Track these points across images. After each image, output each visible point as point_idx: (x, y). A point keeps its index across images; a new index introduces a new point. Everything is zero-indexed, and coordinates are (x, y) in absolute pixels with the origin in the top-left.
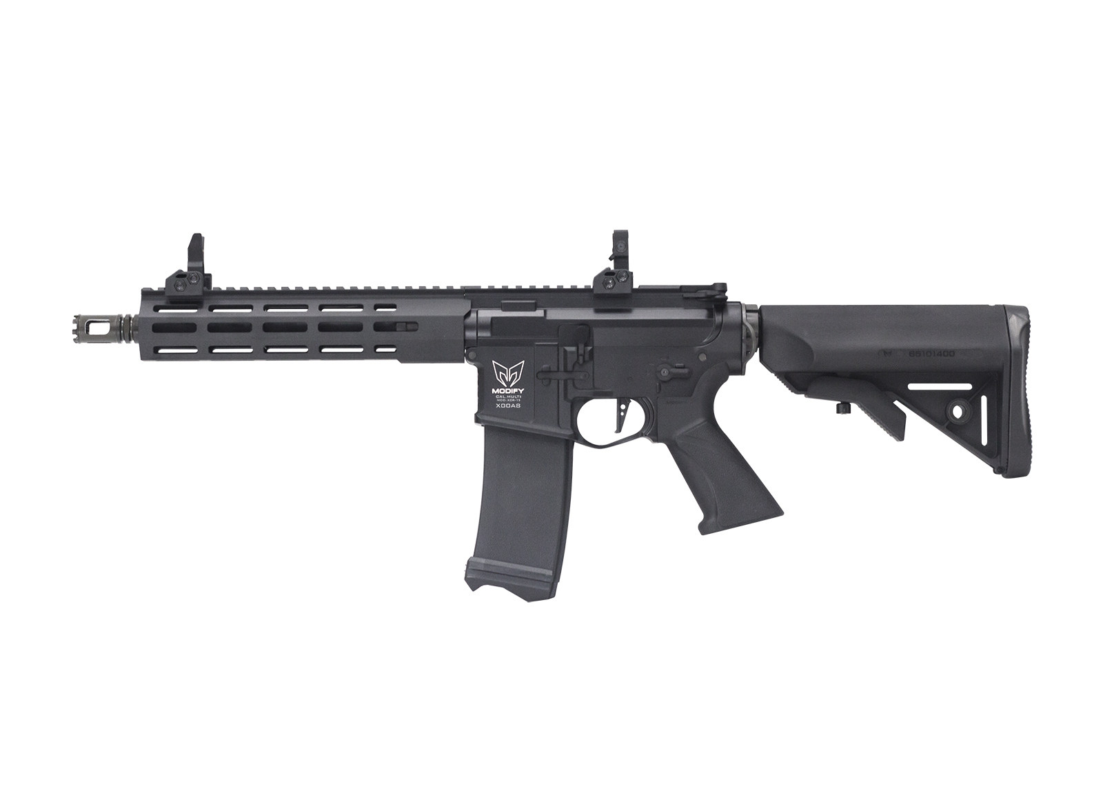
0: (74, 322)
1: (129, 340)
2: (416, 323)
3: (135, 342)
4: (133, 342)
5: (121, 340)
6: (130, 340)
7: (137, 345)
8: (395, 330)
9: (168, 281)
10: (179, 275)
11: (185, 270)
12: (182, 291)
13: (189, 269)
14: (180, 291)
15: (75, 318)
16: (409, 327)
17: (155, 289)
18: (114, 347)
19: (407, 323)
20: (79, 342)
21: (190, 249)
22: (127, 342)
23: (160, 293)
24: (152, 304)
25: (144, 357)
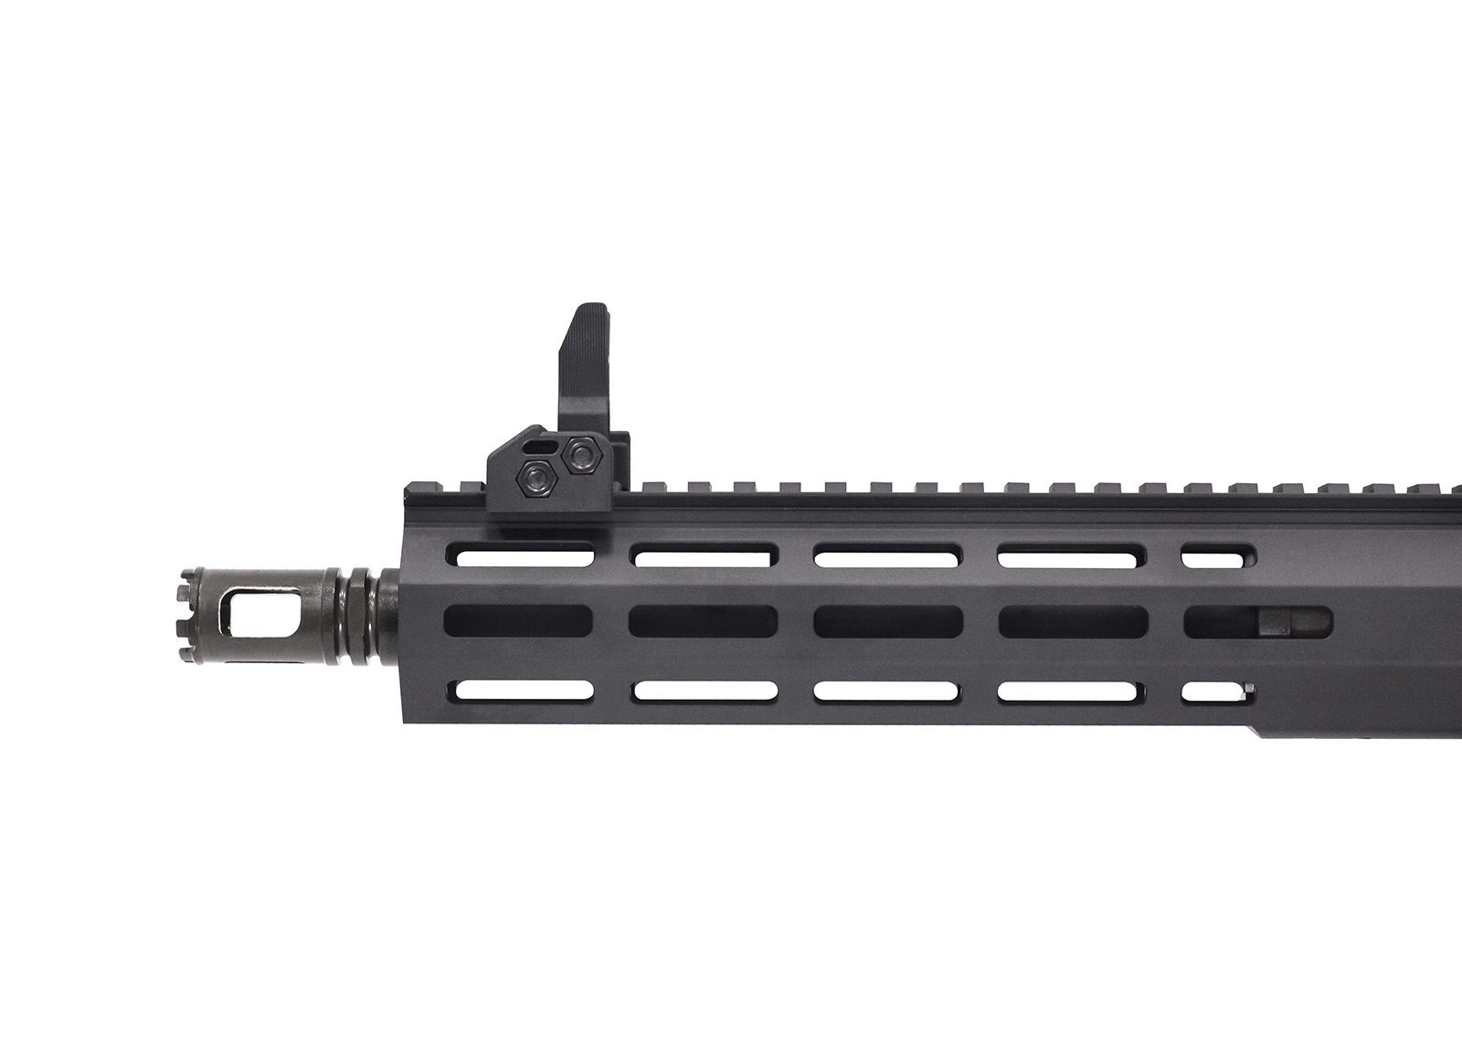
0: (183, 594)
1: (361, 655)
2: (1325, 611)
3: (385, 661)
4: (374, 659)
5: (337, 652)
6: (367, 653)
7: (393, 671)
8: (1254, 634)
9: (495, 461)
10: (533, 443)
11: (552, 426)
12: (543, 497)
13: (564, 420)
14: (537, 496)
15: (184, 582)
16: (1303, 623)
17: (451, 486)
18: (312, 674)
19: (1294, 609)
20: (199, 659)
21: (566, 354)
22: (355, 661)
23: (468, 502)
24: (440, 538)
25: (415, 711)
